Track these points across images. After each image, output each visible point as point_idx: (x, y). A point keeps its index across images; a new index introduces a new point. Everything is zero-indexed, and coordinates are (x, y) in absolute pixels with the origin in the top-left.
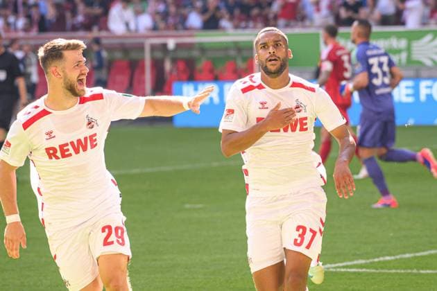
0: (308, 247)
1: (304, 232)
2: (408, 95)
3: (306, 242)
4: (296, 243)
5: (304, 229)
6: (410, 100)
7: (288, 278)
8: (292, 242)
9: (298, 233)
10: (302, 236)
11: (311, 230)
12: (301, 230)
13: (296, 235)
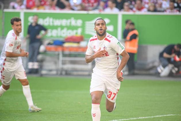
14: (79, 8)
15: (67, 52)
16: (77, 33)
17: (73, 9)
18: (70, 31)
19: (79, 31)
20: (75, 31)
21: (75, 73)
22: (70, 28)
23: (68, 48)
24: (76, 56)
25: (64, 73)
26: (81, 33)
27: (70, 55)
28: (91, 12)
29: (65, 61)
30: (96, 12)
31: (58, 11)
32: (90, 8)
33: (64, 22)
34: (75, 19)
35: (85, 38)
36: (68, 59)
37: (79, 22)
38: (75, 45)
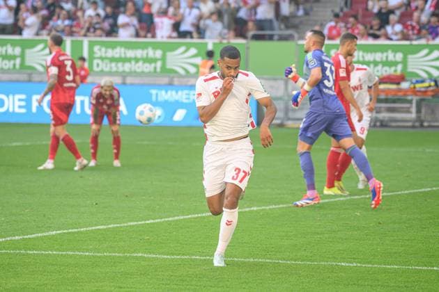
0: (241, 181)
1: (239, 172)
2: (20, 107)
3: (239, 179)
4: (233, 178)
5: (239, 170)
6: (23, 111)
7: (227, 198)
8: (231, 177)
9: (235, 172)
10: (237, 174)
11: (244, 172)
12: (237, 171)
13: (234, 173)
14: (399, 37)
15: (383, 96)
16: (395, 71)
17: (391, 39)
18: (386, 68)
19: (399, 68)
20: (393, 69)
21: (394, 124)
22: (387, 63)
23: (383, 91)
24: (394, 101)
25: (378, 124)
26: (402, 71)
27: (386, 101)
28: (415, 43)
29: (380, 108)
30: (423, 42)
31: (371, 41)
32: (415, 37)
33: (378, 56)
34: (393, 51)
35: (407, 78)
36: (383, 105)
37: (399, 56)
38: (393, 87)
